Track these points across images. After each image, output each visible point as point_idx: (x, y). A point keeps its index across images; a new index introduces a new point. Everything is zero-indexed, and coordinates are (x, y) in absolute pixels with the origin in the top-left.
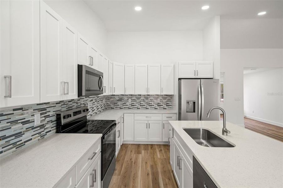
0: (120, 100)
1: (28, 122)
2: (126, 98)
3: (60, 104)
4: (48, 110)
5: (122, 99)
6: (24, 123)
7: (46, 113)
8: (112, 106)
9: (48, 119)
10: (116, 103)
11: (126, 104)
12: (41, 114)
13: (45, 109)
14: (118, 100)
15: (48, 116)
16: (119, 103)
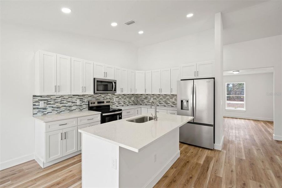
0: (146, 98)
1: (74, 103)
2: (149, 97)
3: (91, 97)
4: (84, 99)
5: (147, 98)
6: (72, 103)
7: (83, 100)
8: (141, 103)
9: (84, 103)
10: (143, 101)
11: (150, 102)
12: (80, 100)
13: (82, 99)
14: (145, 99)
15: (84, 102)
16: (145, 101)
